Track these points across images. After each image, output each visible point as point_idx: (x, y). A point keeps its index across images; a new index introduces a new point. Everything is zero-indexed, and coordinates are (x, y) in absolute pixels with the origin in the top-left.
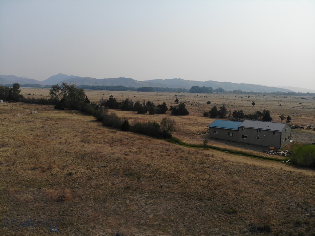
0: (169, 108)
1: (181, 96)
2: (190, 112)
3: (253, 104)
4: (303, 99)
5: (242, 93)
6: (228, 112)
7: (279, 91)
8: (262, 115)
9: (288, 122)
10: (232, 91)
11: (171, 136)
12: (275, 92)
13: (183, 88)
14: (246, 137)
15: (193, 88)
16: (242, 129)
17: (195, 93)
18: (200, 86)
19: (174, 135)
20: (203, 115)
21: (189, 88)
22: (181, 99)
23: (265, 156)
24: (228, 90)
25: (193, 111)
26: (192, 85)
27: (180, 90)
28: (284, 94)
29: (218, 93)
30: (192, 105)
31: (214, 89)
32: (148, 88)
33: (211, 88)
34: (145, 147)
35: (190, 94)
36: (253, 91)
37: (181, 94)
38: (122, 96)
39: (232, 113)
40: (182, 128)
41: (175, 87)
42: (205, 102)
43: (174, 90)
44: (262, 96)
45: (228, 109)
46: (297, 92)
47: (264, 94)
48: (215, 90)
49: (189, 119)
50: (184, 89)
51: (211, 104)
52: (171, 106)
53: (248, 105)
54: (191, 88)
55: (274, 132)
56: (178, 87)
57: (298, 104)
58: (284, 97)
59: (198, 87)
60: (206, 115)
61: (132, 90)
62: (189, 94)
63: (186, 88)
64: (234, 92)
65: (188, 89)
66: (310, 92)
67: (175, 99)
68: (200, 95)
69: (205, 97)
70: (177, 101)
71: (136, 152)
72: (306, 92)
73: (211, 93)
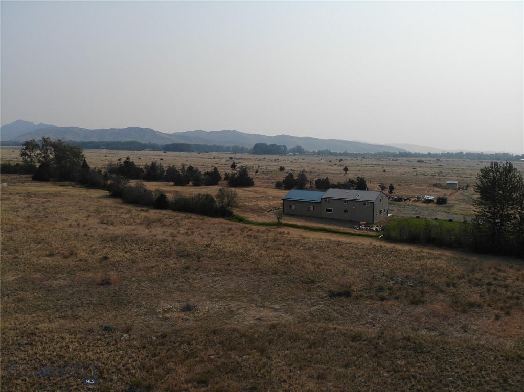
0: (223, 176)
1: (240, 159)
2: (255, 181)
3: (346, 170)
4: (419, 161)
5: (331, 154)
6: (308, 181)
7: (387, 150)
8: (356, 184)
9: (390, 192)
10: (317, 151)
11: (232, 213)
12: (381, 153)
13: (241, 146)
14: (331, 211)
15: (257, 146)
16: (326, 201)
17: (260, 154)
18: (268, 144)
19: (236, 212)
20: (274, 186)
21: (251, 146)
22: (240, 163)
23: (353, 232)
24: (310, 150)
25: (259, 181)
26: (255, 142)
27: (236, 150)
28: (395, 155)
29: (295, 154)
30: (257, 172)
31: (289, 148)
32: (182, 145)
33: (285, 147)
34: (197, 228)
35: (253, 155)
36: (348, 152)
37: (238, 155)
38: (139, 158)
39: (314, 183)
40: (246, 203)
41: (227, 145)
42: (277, 168)
43: (227, 150)
44: (360, 158)
45: (308, 177)
46: (413, 151)
47: (364, 156)
48: (291, 149)
49: (256, 192)
50: (243, 148)
51: (285, 171)
52: (226, 174)
53: (338, 172)
54: (254, 146)
55: (365, 203)
56: (232, 145)
57: (411, 170)
58: (393, 160)
59: (265, 145)
60: (278, 186)
61: (154, 148)
62: (251, 156)
63: (245, 147)
64: (320, 153)
65: (249, 149)
66: (432, 152)
67: (231, 163)
68: (268, 157)
69: (275, 160)
70: (233, 166)
71: (187, 233)
72: (426, 152)
73: (285, 154)
